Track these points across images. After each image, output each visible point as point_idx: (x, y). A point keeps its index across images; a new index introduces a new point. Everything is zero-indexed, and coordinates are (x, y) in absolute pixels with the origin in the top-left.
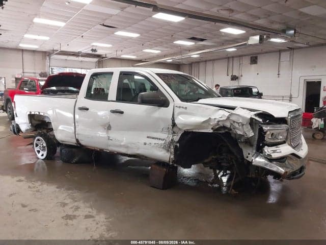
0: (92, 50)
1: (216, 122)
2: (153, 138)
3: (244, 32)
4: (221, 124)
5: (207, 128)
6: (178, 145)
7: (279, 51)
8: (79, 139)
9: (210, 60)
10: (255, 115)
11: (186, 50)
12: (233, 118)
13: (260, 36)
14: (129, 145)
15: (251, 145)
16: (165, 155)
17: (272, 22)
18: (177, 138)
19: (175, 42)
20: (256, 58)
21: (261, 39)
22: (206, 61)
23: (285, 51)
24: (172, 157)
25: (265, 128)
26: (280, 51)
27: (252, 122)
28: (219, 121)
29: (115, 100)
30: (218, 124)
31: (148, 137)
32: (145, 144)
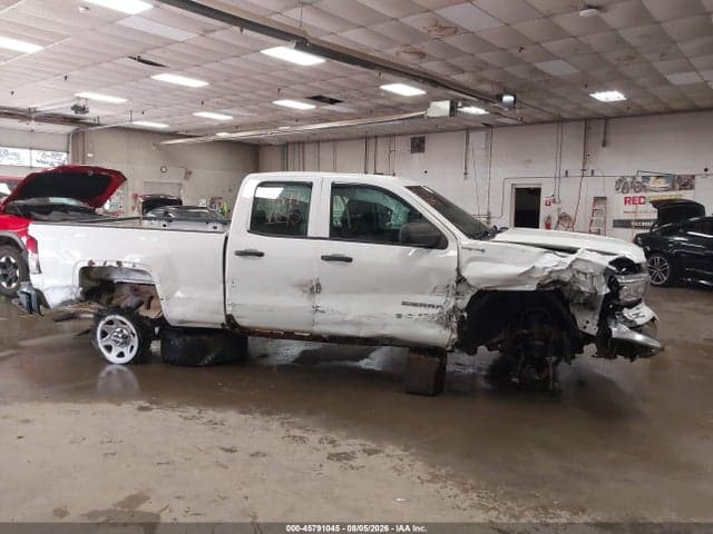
0: (76, 108)
1: (546, 273)
2: (415, 305)
3: (423, 92)
4: (554, 277)
5: (524, 284)
6: (465, 315)
7: (468, 128)
8: (235, 315)
9: (329, 141)
10: (611, 263)
11: (291, 118)
12: (579, 266)
13: (452, 103)
14: (364, 320)
15: (593, 309)
16: (441, 335)
17: (481, 80)
18: (463, 303)
19: (275, 103)
20: (422, 140)
21: (453, 109)
22: (318, 142)
23: (476, 129)
24: (455, 336)
25: (621, 280)
26: (468, 130)
27: (606, 272)
28: (551, 272)
29: (327, 236)
30: (549, 276)
31: (404, 303)
32: (399, 316)
